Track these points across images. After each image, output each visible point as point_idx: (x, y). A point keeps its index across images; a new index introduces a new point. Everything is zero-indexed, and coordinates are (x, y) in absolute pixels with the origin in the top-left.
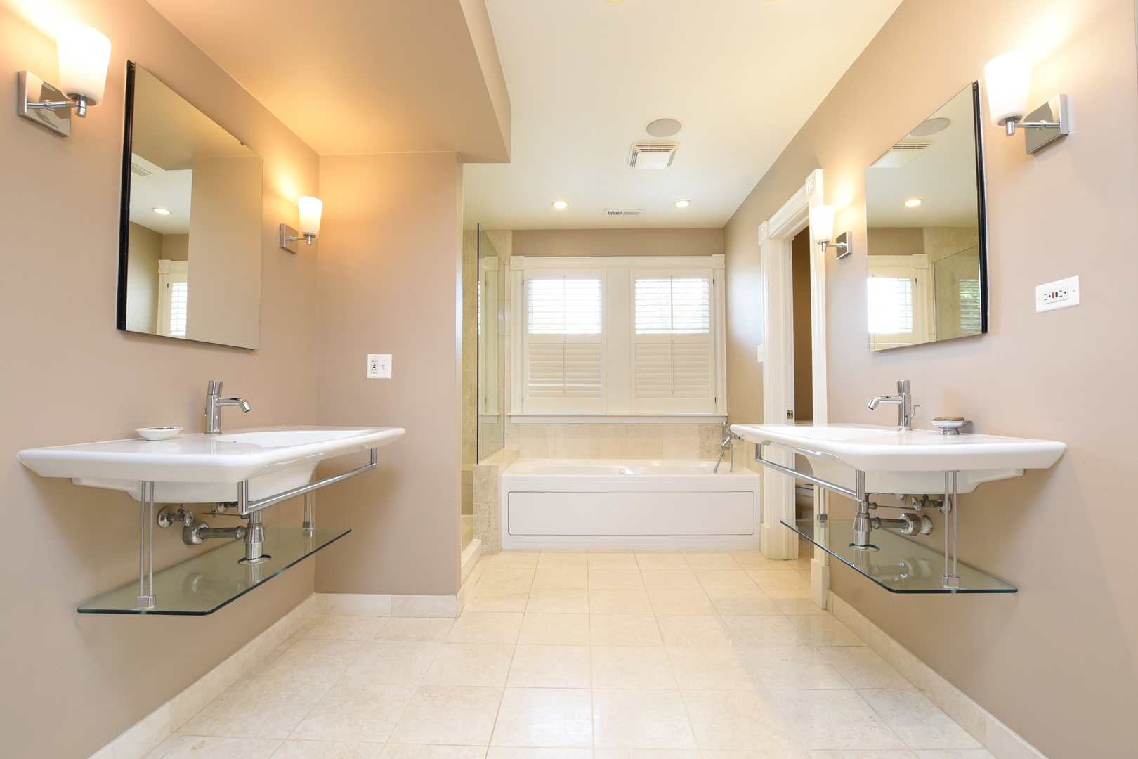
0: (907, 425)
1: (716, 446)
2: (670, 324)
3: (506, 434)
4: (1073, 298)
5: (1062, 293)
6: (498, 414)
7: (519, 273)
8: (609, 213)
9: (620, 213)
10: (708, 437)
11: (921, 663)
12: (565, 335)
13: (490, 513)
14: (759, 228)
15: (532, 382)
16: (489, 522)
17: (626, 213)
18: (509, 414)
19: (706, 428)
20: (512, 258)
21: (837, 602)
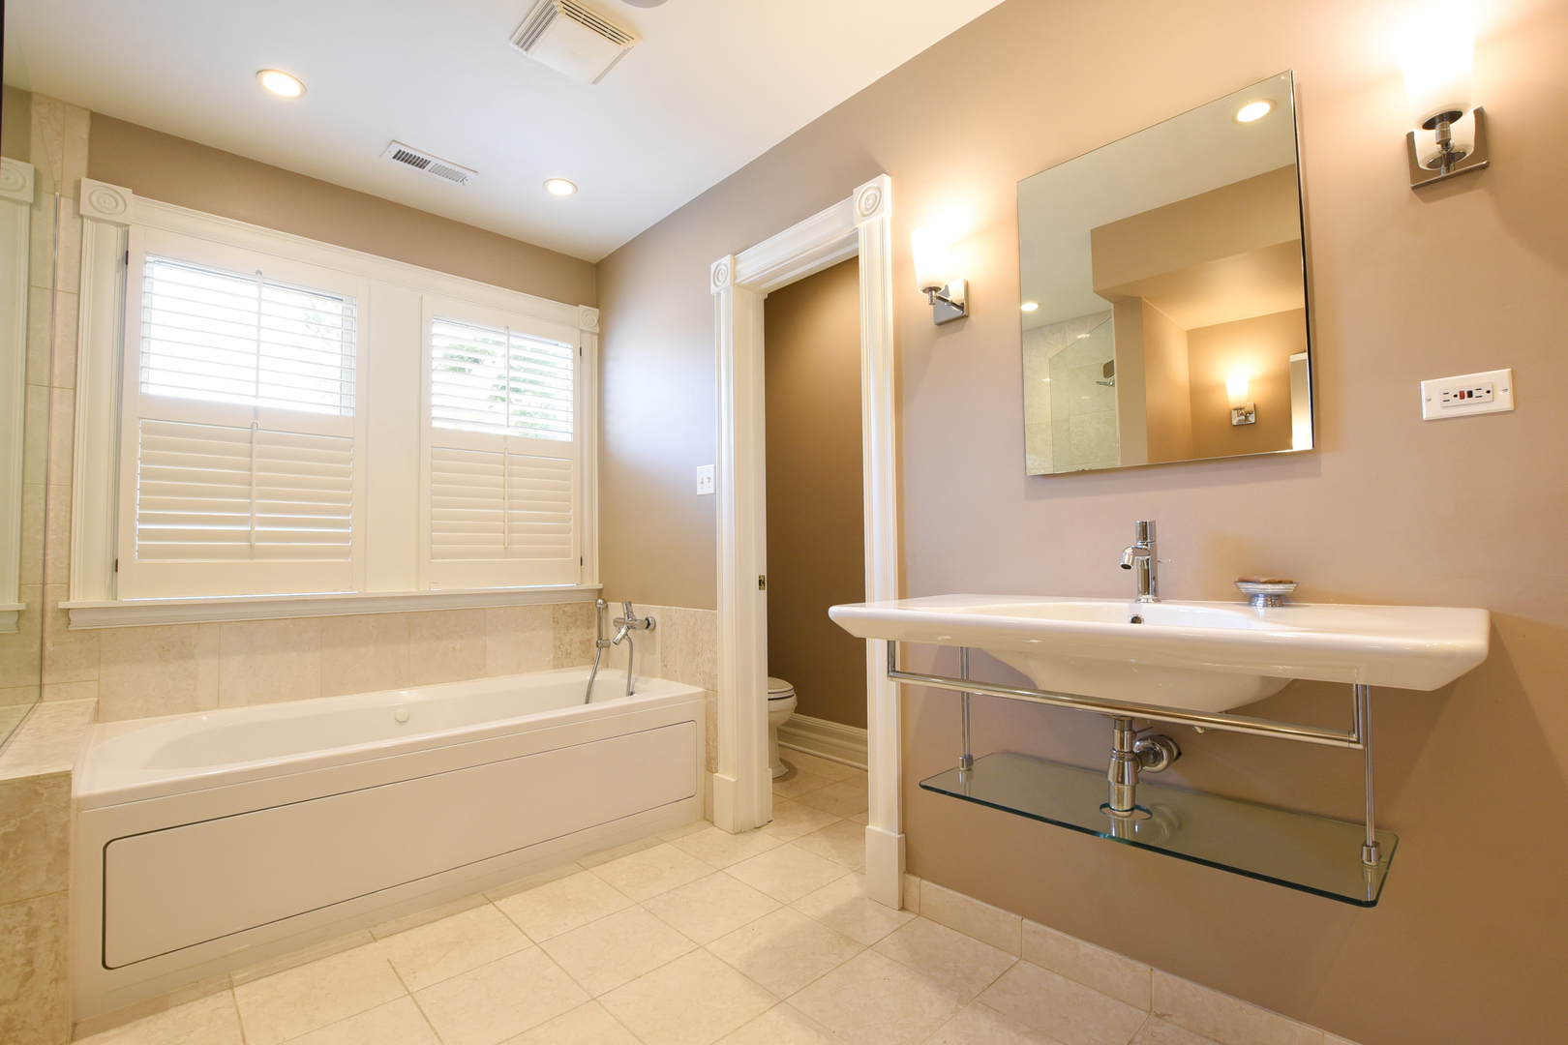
0: (1155, 592)
1: (582, 643)
2: (505, 419)
3: (47, 662)
4: (1503, 401)
5: (1483, 393)
6: (22, 607)
7: (113, 235)
8: (400, 156)
9: (421, 163)
10: (568, 628)
11: (1157, 972)
12: (256, 411)
13: (32, 934)
14: (713, 266)
15: (144, 519)
16: (30, 962)
17: (440, 170)
18: (63, 605)
19: (565, 613)
20: (88, 185)
21: (927, 890)
